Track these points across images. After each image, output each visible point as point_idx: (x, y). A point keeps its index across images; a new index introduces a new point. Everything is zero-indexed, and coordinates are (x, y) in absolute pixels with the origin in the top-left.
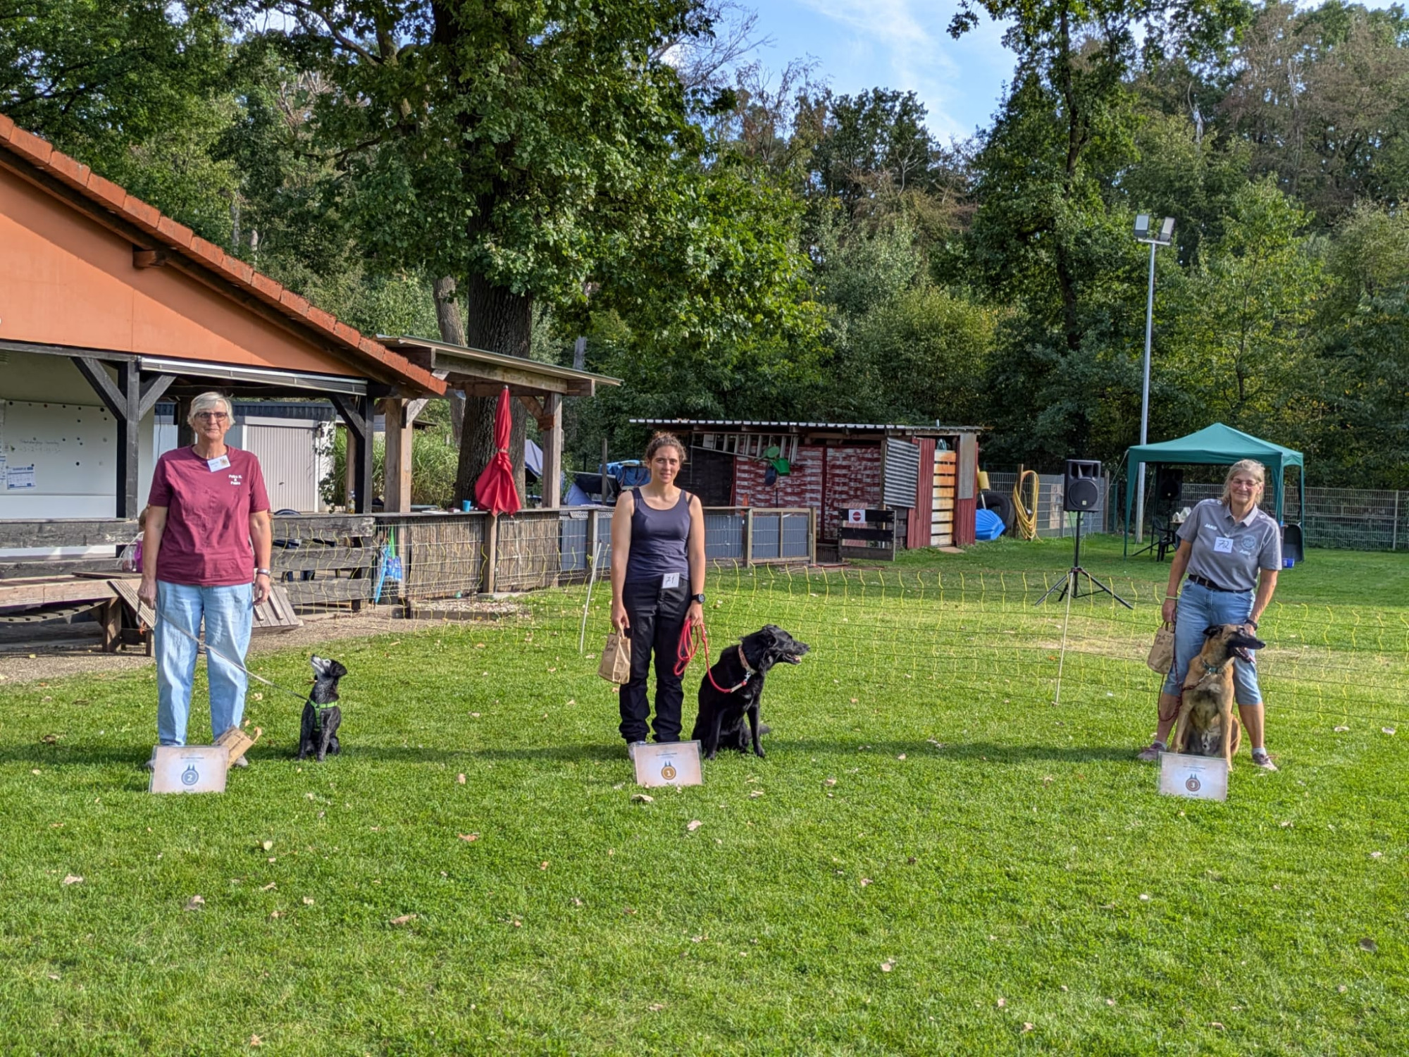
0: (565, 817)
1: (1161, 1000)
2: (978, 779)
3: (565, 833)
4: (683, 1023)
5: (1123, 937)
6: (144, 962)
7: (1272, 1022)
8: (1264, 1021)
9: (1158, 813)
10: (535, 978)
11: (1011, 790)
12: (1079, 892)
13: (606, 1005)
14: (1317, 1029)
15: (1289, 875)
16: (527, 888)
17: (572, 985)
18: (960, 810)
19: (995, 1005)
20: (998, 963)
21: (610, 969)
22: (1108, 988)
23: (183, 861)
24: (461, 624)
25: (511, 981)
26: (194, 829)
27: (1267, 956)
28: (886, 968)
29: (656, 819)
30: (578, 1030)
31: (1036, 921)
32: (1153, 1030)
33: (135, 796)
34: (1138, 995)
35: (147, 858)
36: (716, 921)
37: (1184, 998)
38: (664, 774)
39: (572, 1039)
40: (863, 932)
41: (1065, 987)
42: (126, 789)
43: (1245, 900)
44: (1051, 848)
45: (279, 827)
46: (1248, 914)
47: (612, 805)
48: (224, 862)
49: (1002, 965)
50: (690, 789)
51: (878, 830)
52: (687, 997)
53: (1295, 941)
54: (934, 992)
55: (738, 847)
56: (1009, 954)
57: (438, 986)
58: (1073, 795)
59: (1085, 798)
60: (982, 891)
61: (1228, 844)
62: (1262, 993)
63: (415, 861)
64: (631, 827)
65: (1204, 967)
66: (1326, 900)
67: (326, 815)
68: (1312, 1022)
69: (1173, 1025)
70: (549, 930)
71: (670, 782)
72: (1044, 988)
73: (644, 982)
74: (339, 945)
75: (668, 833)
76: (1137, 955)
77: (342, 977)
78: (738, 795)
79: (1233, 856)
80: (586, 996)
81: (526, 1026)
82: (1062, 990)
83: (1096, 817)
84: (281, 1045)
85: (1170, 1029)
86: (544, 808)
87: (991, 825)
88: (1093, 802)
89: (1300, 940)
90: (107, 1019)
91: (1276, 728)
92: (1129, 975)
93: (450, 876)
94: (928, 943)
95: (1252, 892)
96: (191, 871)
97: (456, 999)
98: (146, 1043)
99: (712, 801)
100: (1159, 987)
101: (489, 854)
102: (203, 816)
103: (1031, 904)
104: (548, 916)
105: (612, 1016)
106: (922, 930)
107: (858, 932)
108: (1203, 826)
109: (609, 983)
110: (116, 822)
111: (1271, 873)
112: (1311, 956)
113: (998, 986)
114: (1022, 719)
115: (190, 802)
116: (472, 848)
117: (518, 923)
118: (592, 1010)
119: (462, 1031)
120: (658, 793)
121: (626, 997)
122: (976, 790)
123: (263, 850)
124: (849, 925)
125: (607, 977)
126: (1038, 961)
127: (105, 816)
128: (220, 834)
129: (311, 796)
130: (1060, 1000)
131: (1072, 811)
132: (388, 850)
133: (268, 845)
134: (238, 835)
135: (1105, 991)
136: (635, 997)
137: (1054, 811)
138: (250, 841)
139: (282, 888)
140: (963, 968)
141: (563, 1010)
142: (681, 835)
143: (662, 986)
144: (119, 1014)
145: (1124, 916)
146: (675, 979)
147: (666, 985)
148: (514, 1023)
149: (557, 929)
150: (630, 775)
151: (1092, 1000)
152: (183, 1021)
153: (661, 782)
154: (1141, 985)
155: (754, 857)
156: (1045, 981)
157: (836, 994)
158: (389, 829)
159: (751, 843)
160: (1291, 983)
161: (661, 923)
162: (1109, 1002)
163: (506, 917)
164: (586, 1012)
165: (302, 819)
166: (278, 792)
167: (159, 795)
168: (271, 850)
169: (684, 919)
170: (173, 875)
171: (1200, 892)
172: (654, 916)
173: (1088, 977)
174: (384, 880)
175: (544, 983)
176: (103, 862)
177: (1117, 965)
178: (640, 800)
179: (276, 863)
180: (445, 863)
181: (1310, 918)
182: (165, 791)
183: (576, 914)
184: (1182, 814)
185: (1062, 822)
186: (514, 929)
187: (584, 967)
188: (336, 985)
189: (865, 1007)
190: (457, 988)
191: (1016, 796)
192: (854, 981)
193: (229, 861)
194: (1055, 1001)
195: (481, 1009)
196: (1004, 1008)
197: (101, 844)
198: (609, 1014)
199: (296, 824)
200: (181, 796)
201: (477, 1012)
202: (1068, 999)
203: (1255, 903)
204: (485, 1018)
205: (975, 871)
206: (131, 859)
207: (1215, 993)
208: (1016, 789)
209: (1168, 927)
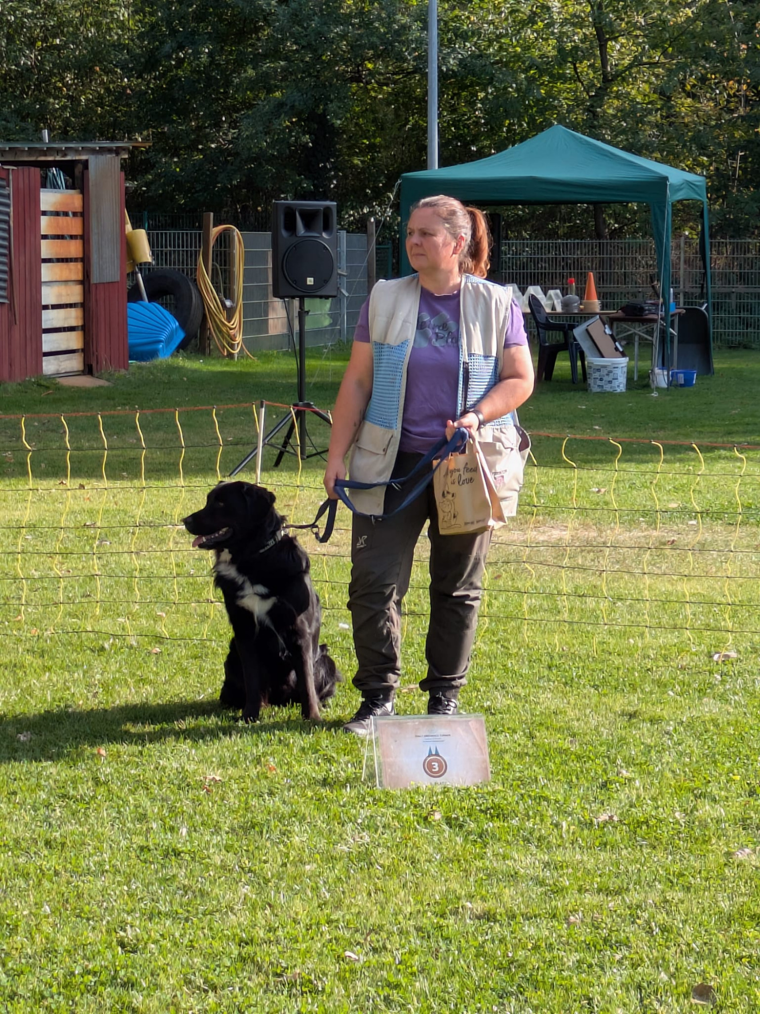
2: (86, 789)
9: (398, 817)
11: (145, 802)
12: (243, 959)
15: (596, 899)
18: (48, 843)
43: (519, 945)
44: (203, 894)
46: (522, 966)
53: (590, 1000)
58: (253, 802)
59: (273, 803)
60: (72, 974)
61: (506, 858)
66: (650, 932)
79: (513, 877)
83: (288, 834)
87: (100, 864)
88: (285, 810)
91: (618, 661)
95: (532, 931)
103: (158, 987)
108: (469, 833)
111: (571, 900)
114: (179, 678)
122: (81, 807)
131: (249, 828)
137: (217, 830)
145: (314, 991)
171: (447, 939)
181: (620, 962)
184: (438, 816)
185: (229, 848)
191: (152, 809)
203: (536, 948)
205: (64, 942)
208: (153, 800)
209: (387, 1000)
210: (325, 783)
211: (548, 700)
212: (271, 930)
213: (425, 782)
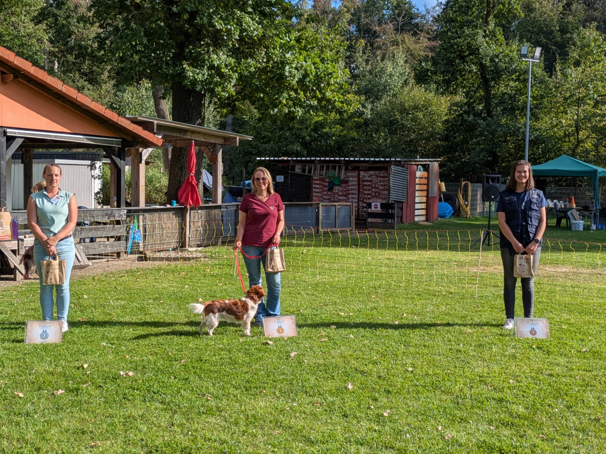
0: (229, 351)
1: (516, 426)
2: (434, 332)
3: (230, 358)
4: (290, 439)
5: (501, 400)
6: (32, 417)
7: (569, 435)
8: (565, 435)
9: (523, 346)
10: (219, 421)
11: (450, 337)
12: (480, 381)
13: (253, 432)
14: (590, 438)
15: (583, 373)
16: (212, 383)
17: (236, 424)
18: (424, 346)
19: (437, 429)
20: (439, 412)
21: (254, 416)
22: (492, 422)
23: (45, 373)
24: (173, 263)
25: (208, 422)
26: (49, 359)
27: (569, 407)
28: (385, 414)
29: (275, 351)
30: (240, 442)
31: (459, 394)
32: (512, 439)
33: (18, 345)
34: (505, 425)
35: (27, 372)
36: (304, 396)
37: (527, 426)
38: (278, 331)
39: (238, 446)
40: (376, 400)
41: (471, 422)
42: (13, 341)
43: (561, 383)
44: (468, 362)
45: (90, 358)
46: (562, 390)
47: (253, 346)
48: (65, 374)
49: (441, 413)
50: (292, 338)
51: (383, 355)
52: (291, 428)
53: (583, 401)
54: (409, 425)
55: (315, 363)
56: (445, 408)
57: (173, 425)
58: (481, 339)
59: (486, 339)
61: (555, 359)
62: (565, 423)
63: (158, 372)
64: (263, 355)
65: (538, 412)
66: (600, 383)
67: (112, 352)
68: (588, 435)
69: (521, 437)
70: (225, 400)
71: (281, 335)
72: (461, 422)
73: (271, 422)
74: (124, 408)
75: (280, 358)
76: (507, 407)
77: (127, 422)
78: (315, 341)
79: (558, 365)
80: (243, 428)
81: (215, 441)
82: (469, 422)
83: (491, 348)
84: (101, 450)
85: (519, 438)
86: (219, 348)
87: (439, 352)
88: (490, 342)
89: (586, 400)
90: (18, 441)
91: (585, 306)
92: (502, 416)
93: (175, 378)
94: (407, 404)
95: (564, 380)
96: (50, 378)
97: (181, 430)
98: (38, 450)
99: (302, 343)
100: (516, 421)
101: (194, 368)
102: (52, 353)
104: (223, 395)
105: (256, 437)
106: (404, 398)
107: (373, 400)
108: (544, 351)
109: (254, 423)
110: (11, 357)
111: (576, 372)
112: (590, 407)
113: (439, 421)
114: (457, 304)
115: (45, 347)
116: (185, 366)
117: (209, 398)
118: (246, 434)
119: (185, 443)
120: (275, 340)
121: (262, 429)
122: (433, 337)
123: (83, 368)
124: (368, 397)
125: (253, 421)
126: (459, 411)
127: (4, 354)
128: (62, 361)
129: (104, 344)
130: (468, 427)
131: (480, 346)
132: (144, 367)
133: (85, 366)
134: (70, 362)
135: (490, 422)
136: (266, 428)
137: (471, 346)
138: (77, 364)
139: (94, 385)
140: (423, 414)
141: (232, 434)
142: (287, 359)
143: (279, 424)
144: (23, 438)
145: (502, 391)
146: (285, 420)
147: (281, 423)
148: (209, 439)
149: (228, 400)
150: (261, 333)
151: (484, 427)
152: (54, 441)
153: (276, 335)
154: (507, 420)
155: (322, 368)
156: (462, 419)
157: (362, 426)
158: (144, 358)
159: (321, 361)
160: (580, 419)
161: (278, 397)
162: (492, 427)
163: (204, 395)
164: (243, 435)
165: (101, 355)
166: (88, 342)
167: (29, 345)
168: (87, 368)
169: (289, 395)
170: (41, 379)
171: (539, 380)
172: (275, 394)
173: (482, 417)
174: (143, 380)
175: (223, 423)
176: (6, 375)
177: (497, 412)
178: (267, 343)
179: (90, 373)
180: (172, 373)
181: (592, 391)
182: (32, 342)
183: (237, 393)
184: (534, 346)
185: (475, 351)
186: (208, 400)
187: (242, 416)
188: (124, 425)
189: (375, 431)
190: (181, 425)
191: (452, 339)
192: (371, 420)
193: (68, 373)
194: (466, 427)
195: (194, 434)
196: (441, 430)
197: (4, 367)
198: (254, 436)
199: (98, 356)
200: (40, 344)
201: (192, 435)
202: (472, 426)
203: (566, 385)
204: (196, 438)
205: (431, 373)
206: (20, 373)
207: (542, 423)
208: (452, 336)
209: (523, 395)
210: (501, 335)
211: (565, 316)
212: (488, 374)
213: (530, 336)
